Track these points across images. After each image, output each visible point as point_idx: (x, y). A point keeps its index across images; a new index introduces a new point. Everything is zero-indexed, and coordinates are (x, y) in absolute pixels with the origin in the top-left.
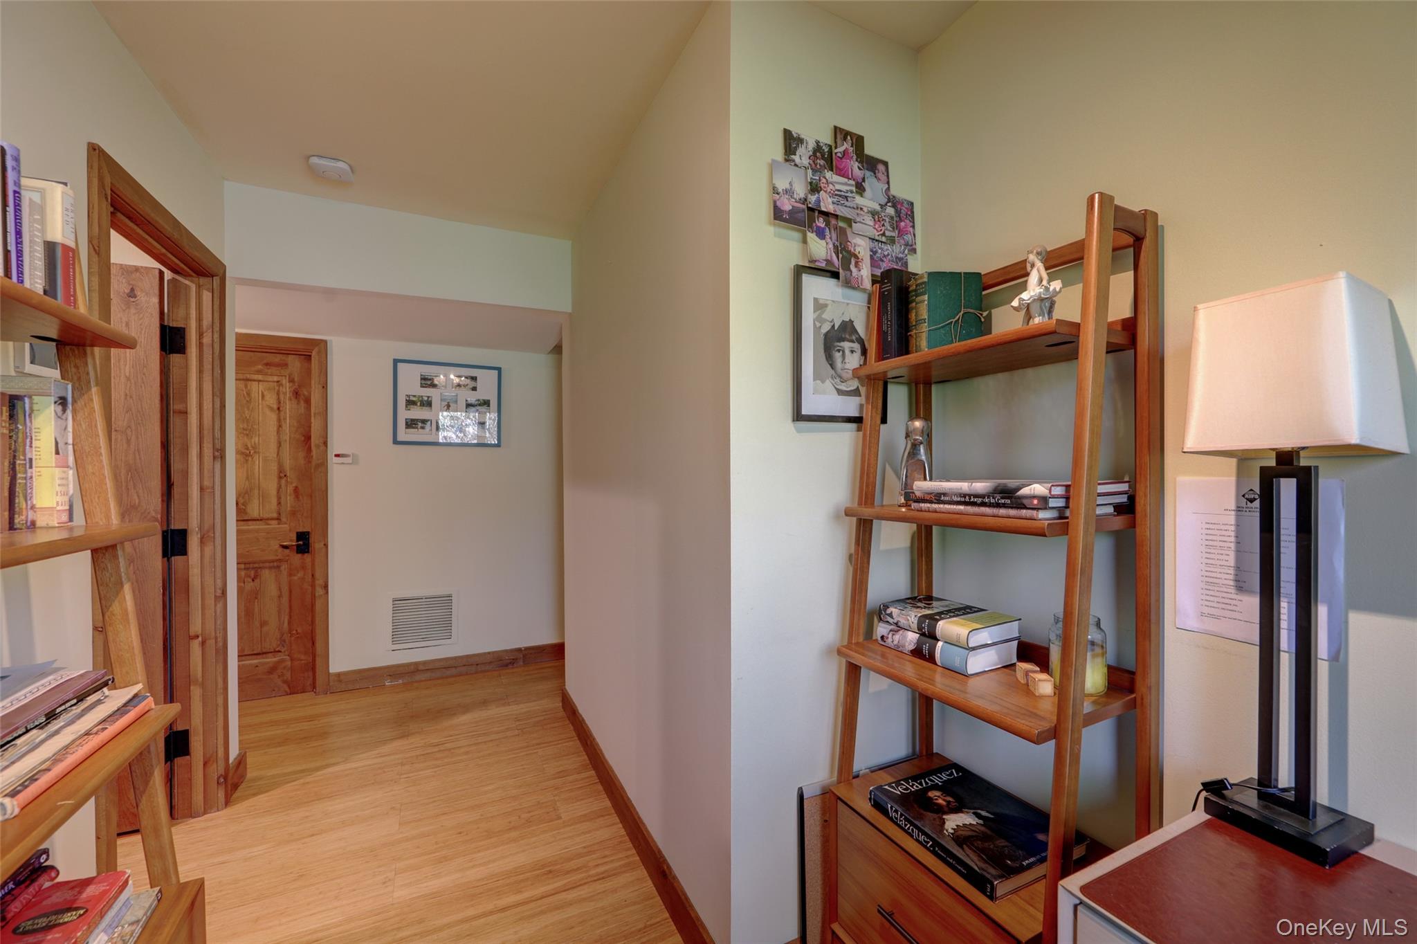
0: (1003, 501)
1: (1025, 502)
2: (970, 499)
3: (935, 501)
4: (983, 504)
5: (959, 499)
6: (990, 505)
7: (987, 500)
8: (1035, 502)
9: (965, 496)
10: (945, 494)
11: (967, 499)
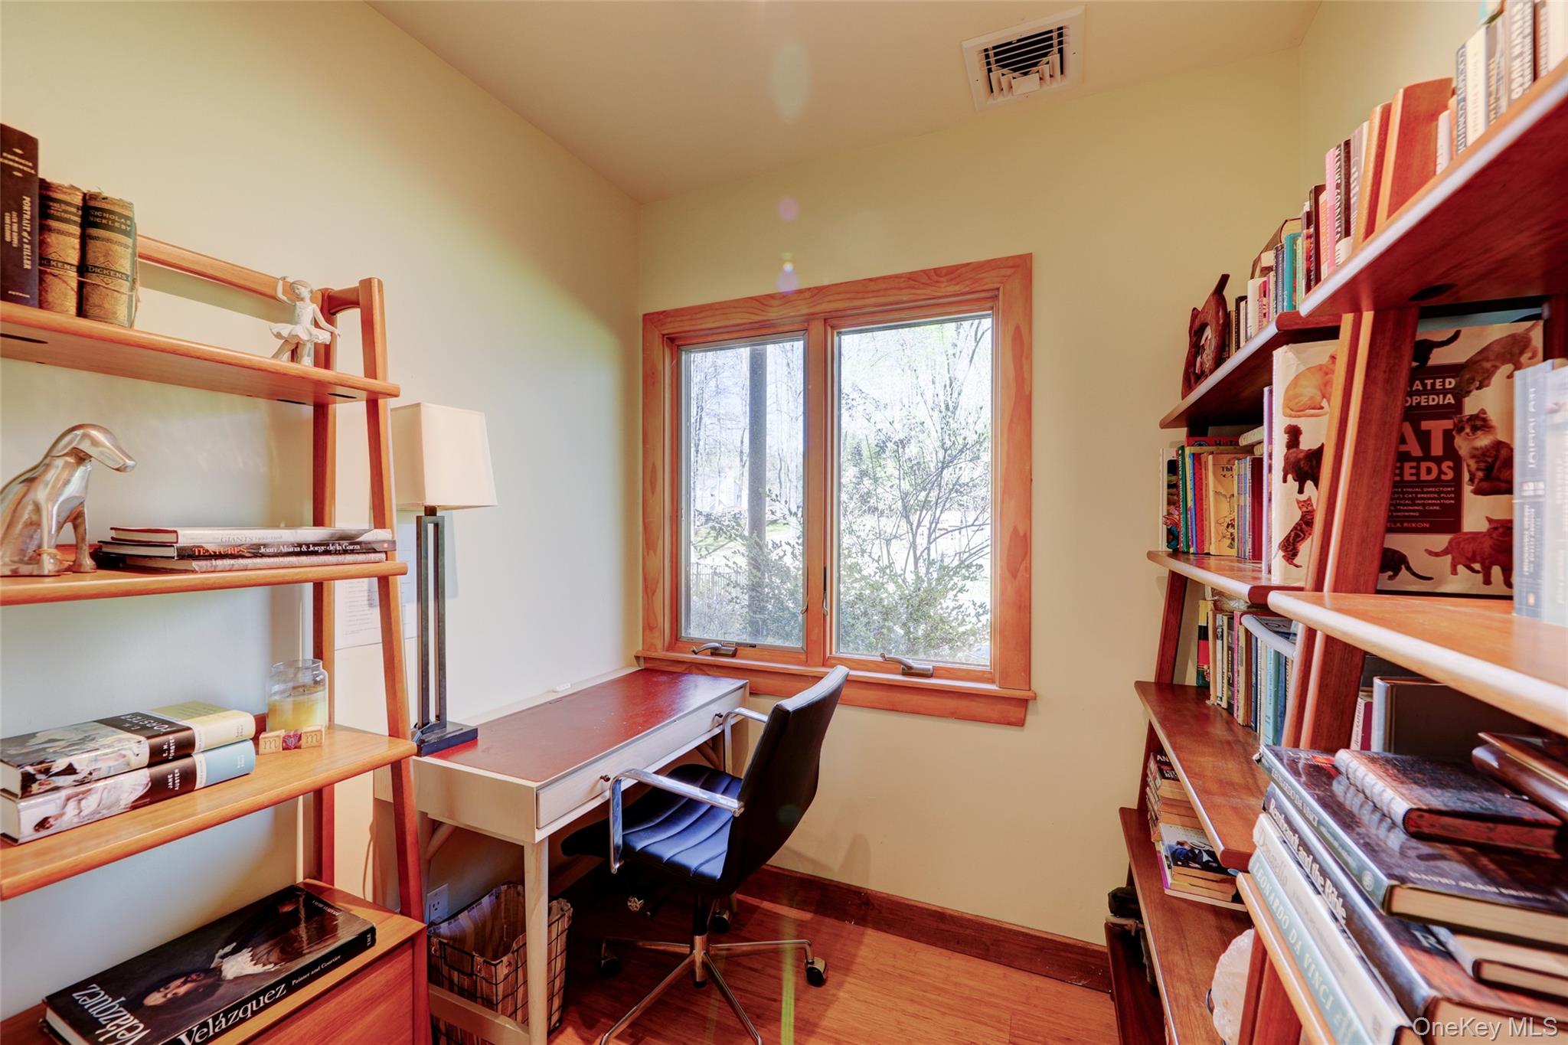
0: (351, 547)
1: (376, 546)
2: (309, 547)
3: (248, 555)
4: (327, 552)
5: (291, 550)
6: (337, 553)
7: (331, 548)
8: (386, 545)
9: (300, 545)
10: (265, 546)
11: (304, 548)
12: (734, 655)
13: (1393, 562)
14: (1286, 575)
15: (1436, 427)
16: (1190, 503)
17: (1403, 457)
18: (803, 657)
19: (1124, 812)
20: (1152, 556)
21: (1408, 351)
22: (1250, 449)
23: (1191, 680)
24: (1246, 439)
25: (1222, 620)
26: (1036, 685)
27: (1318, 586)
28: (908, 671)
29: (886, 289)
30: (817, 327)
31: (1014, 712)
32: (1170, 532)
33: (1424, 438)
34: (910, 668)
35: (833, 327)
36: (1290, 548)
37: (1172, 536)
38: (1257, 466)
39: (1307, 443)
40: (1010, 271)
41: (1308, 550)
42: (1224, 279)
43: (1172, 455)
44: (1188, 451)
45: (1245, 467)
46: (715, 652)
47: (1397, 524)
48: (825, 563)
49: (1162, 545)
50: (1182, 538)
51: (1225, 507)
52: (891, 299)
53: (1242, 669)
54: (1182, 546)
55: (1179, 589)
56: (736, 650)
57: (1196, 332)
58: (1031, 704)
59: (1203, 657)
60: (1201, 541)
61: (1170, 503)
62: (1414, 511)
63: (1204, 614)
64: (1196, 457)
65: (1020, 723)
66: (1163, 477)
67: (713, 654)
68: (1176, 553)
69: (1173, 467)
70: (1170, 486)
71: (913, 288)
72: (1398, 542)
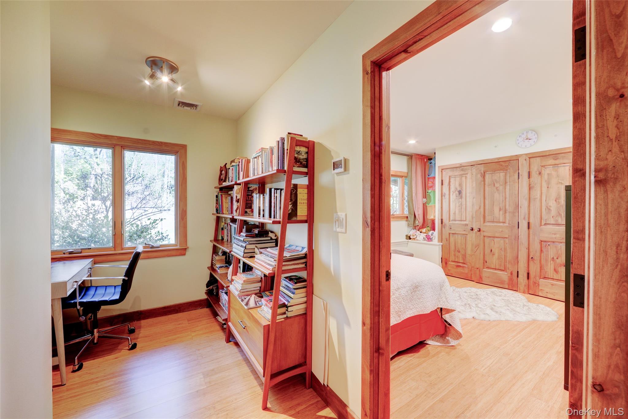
12: (81, 253)
13: (246, 212)
14: (236, 214)
15: (250, 197)
16: (220, 204)
17: (247, 200)
18: (113, 249)
19: (208, 268)
20: (213, 214)
21: (247, 188)
22: (230, 194)
23: (220, 238)
24: (230, 193)
25: (226, 225)
26: (188, 245)
27: (239, 215)
28: (153, 247)
29: (145, 143)
30: (118, 148)
31: (182, 252)
32: (216, 209)
33: (249, 198)
34: (153, 246)
35: (124, 149)
36: (236, 211)
37: (217, 210)
38: (232, 198)
39: (238, 198)
40: (181, 148)
41: (238, 211)
42: (226, 164)
43: (217, 194)
44: (220, 194)
45: (230, 198)
46: (71, 253)
47: (246, 208)
48: (122, 219)
49: (215, 212)
50: (219, 210)
51: (226, 204)
52: (147, 146)
53: (229, 233)
54: (219, 212)
55: (218, 219)
56: (81, 251)
57: (221, 171)
58: (187, 250)
59: (223, 233)
60: (222, 211)
61: (216, 203)
62: (248, 206)
63: (222, 225)
64: (221, 195)
65: (184, 254)
66: (215, 198)
67: (69, 254)
68: (218, 213)
69: (217, 196)
70: (216, 200)
71: (154, 145)
72: (246, 210)
